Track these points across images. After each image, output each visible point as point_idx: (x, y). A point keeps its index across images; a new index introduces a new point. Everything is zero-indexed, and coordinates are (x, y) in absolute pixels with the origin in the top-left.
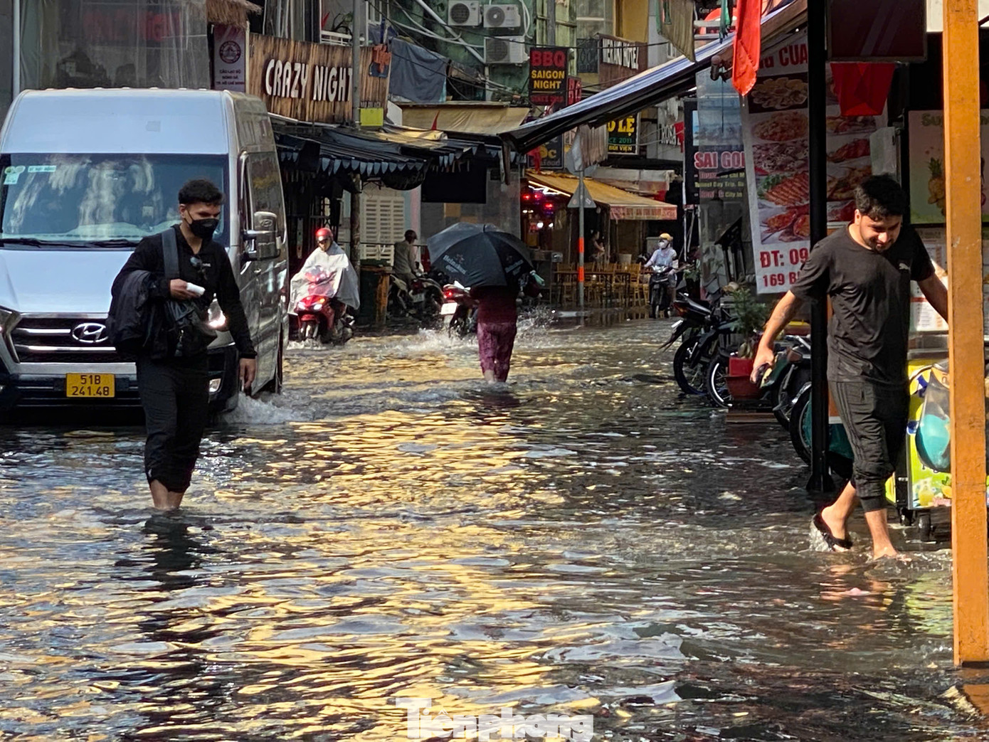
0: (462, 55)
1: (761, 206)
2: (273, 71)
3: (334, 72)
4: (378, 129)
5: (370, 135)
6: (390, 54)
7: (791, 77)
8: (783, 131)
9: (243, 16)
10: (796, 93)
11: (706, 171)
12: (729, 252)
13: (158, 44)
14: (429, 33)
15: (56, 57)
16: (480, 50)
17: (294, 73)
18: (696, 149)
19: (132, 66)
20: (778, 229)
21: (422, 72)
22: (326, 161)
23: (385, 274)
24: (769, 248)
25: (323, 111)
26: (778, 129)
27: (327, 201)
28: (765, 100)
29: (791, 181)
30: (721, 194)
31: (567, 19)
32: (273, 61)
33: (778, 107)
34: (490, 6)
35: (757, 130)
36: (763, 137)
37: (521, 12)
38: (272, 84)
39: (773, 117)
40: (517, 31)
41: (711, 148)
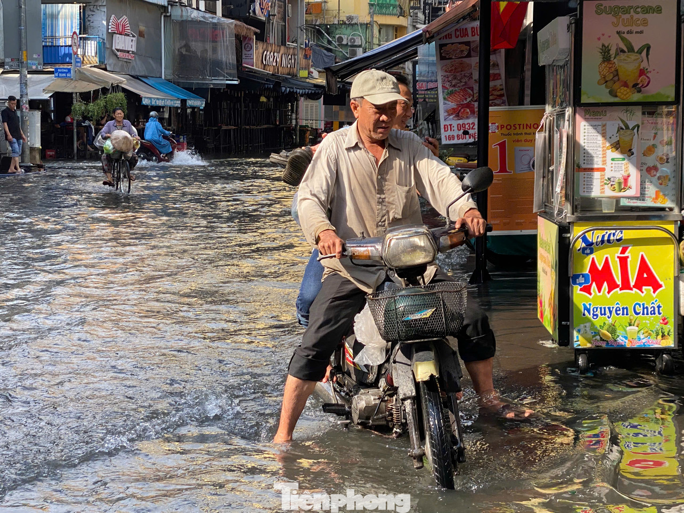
0: (341, 54)
1: (445, 104)
2: (266, 55)
3: (290, 57)
4: (307, 78)
5: (303, 80)
6: (311, 51)
7: (460, 43)
8: (455, 69)
9: (252, 34)
10: (462, 51)
11: (422, 90)
12: (430, 124)
13: (216, 42)
14: (329, 46)
15: (178, 45)
16: (347, 53)
17: (274, 57)
18: (417, 81)
19: (207, 50)
20: (452, 114)
21: (326, 60)
22: (284, 89)
23: (308, 130)
24: (448, 123)
25: (286, 71)
26: (453, 68)
27: (290, 104)
28: (448, 54)
29: (459, 92)
30: (427, 100)
31: (378, 42)
32: (266, 52)
33: (453, 57)
34: (351, 37)
35: (444, 68)
36: (446, 71)
37: (361, 39)
38: (265, 60)
39: (451, 62)
40: (360, 46)
41: (424, 81)
